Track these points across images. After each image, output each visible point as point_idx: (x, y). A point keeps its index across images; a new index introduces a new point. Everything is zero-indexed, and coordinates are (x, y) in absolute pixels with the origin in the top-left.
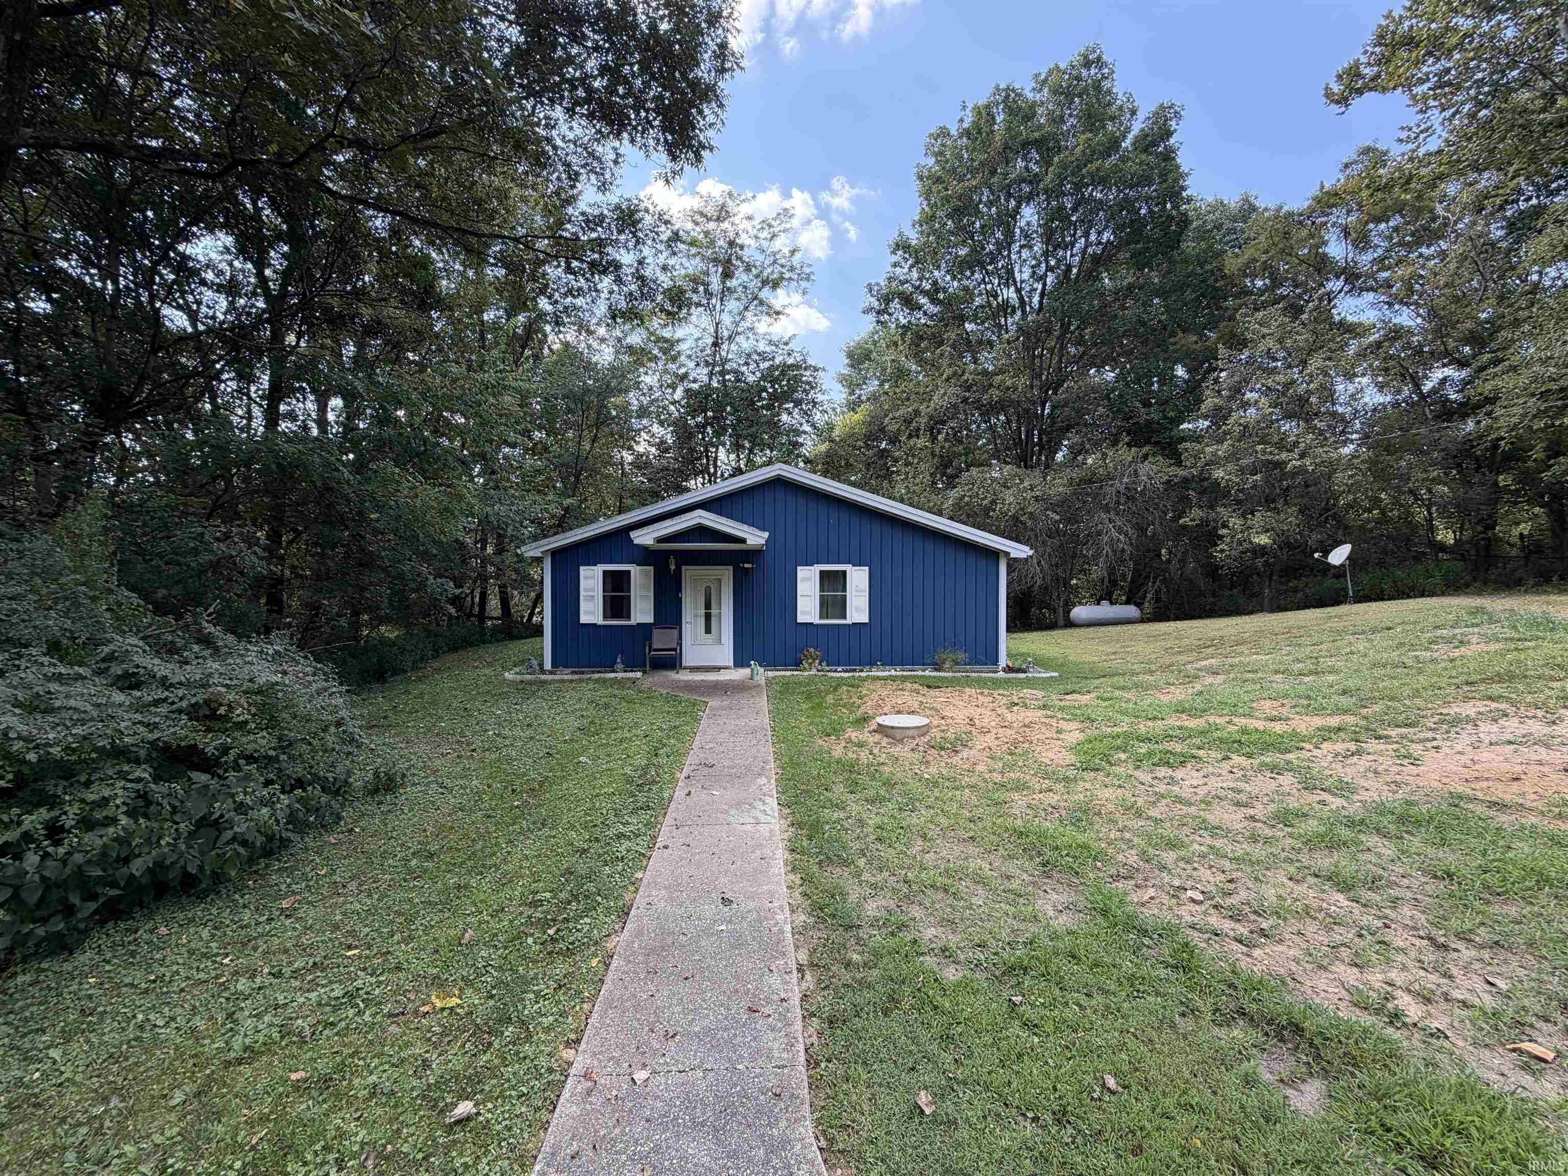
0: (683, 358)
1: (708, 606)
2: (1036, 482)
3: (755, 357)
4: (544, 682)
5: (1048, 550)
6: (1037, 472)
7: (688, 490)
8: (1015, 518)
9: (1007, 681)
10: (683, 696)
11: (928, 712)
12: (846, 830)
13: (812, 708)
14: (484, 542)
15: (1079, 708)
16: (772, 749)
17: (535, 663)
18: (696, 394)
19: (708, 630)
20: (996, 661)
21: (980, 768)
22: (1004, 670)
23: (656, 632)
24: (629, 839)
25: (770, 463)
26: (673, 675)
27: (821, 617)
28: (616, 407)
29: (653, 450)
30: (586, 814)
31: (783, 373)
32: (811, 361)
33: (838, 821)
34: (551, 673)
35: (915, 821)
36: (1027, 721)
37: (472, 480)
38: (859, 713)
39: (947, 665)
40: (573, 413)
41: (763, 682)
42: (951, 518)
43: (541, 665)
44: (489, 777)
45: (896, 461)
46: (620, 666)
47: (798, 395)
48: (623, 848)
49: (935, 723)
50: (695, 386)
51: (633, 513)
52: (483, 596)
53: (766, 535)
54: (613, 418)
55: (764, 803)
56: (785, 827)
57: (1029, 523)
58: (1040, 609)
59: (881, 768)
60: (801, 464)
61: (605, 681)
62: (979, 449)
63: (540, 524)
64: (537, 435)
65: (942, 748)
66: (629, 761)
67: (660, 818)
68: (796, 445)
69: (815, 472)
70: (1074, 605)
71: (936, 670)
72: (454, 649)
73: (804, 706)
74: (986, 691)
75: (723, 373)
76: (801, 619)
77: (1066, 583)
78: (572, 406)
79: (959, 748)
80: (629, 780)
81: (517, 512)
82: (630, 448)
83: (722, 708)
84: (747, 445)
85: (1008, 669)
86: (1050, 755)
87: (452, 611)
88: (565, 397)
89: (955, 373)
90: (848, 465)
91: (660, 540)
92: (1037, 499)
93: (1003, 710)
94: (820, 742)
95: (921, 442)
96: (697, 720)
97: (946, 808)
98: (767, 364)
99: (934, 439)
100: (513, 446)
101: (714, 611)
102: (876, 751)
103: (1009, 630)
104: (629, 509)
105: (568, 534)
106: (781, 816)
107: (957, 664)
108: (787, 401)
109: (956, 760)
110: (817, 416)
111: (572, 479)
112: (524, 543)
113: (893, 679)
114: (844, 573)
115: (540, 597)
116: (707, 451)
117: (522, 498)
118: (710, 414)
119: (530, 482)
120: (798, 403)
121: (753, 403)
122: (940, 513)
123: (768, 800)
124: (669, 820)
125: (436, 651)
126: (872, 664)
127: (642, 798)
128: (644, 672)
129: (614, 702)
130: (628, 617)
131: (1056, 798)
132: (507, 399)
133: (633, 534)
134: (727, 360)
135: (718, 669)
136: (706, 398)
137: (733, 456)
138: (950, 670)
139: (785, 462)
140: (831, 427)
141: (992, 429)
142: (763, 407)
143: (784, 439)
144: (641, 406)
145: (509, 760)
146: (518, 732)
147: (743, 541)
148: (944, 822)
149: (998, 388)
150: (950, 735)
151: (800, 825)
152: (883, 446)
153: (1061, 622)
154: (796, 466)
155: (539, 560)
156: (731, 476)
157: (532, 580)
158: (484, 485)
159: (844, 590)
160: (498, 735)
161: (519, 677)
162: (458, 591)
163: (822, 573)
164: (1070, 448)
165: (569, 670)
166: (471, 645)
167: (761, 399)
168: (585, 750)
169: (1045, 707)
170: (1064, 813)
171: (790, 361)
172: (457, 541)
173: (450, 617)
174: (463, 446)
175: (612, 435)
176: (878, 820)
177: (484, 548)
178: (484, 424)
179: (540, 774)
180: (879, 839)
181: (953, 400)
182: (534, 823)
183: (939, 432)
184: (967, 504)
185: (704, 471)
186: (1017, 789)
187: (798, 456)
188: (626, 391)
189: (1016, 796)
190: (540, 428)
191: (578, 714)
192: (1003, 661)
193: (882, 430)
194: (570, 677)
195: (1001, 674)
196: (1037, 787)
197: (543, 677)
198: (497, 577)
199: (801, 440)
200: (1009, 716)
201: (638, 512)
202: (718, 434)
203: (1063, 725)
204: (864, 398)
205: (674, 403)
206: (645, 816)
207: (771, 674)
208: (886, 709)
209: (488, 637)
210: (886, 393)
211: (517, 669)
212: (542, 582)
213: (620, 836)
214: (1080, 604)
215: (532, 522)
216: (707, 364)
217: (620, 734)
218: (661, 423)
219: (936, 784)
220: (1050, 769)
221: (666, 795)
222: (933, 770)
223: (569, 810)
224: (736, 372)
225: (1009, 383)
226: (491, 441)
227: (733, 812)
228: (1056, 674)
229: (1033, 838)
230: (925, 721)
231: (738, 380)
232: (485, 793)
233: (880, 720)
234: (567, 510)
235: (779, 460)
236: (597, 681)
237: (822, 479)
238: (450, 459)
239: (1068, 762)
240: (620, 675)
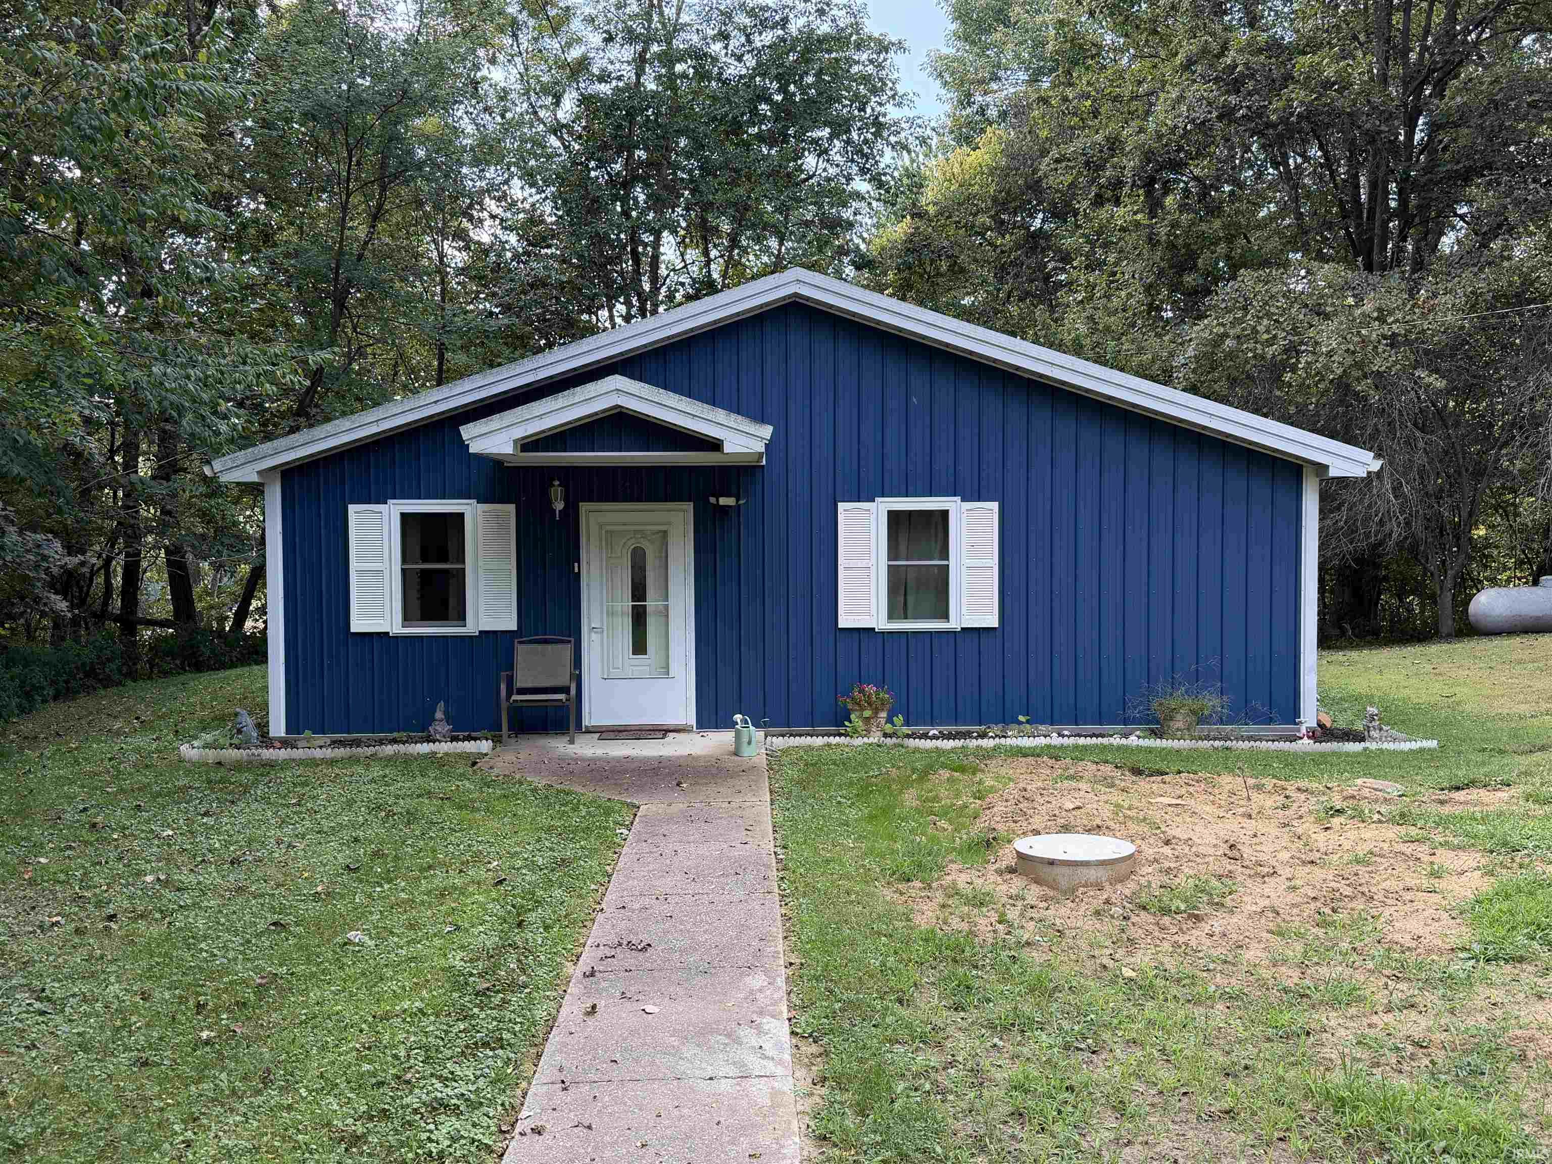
0: (576, 25)
1: (639, 592)
2: (1393, 302)
3: (742, 19)
4: (271, 765)
5: (1420, 458)
6: (1394, 279)
7: (592, 330)
8: (1343, 385)
9: (1320, 760)
10: (587, 793)
11: (1133, 827)
12: (944, 1092)
13: (872, 818)
14: (131, 451)
15: (1484, 820)
16: (779, 911)
17: (248, 722)
18: (608, 107)
19: (639, 647)
20: (1293, 713)
21: (1252, 954)
22: (1313, 735)
23: (522, 652)
24: (456, 1111)
25: (777, 266)
26: (559, 746)
27: (891, 616)
28: (424, 139)
29: (513, 239)
30: (361, 1058)
31: (805, 58)
32: (872, 27)
33: (925, 1073)
34: (285, 743)
35: (1101, 1073)
36: (1361, 852)
37: (100, 309)
38: (977, 829)
39: (1179, 723)
40: (327, 153)
41: (762, 761)
42: (1193, 389)
43: (263, 727)
44: (149, 974)
45: (1066, 258)
46: (441, 727)
47: (841, 109)
48: (441, 1134)
49: (1149, 852)
50: (604, 89)
51: (466, 384)
52: (132, 574)
53: (767, 431)
54: (420, 166)
55: (760, 1031)
56: (805, 1085)
57: (1375, 398)
58: (1401, 597)
59: (1025, 954)
60: (849, 271)
61: (408, 760)
62: (1262, 225)
63: (258, 408)
64: (248, 206)
65: (1165, 911)
66: (460, 938)
67: (527, 1066)
68: (837, 225)
69: (880, 288)
70: (1478, 585)
71: (1157, 734)
72: (64, 693)
73: (853, 814)
74: (1269, 783)
75: (668, 59)
76: (845, 621)
77: (1461, 534)
78: (324, 137)
79: (1204, 909)
80: (458, 981)
81: (204, 382)
82: (460, 235)
83: (670, 819)
84: (726, 227)
85: (1323, 733)
86: (1415, 925)
87: (61, 605)
88: (309, 116)
89: (1205, 50)
90: (957, 271)
91: (528, 445)
92: (1393, 341)
93: (1307, 827)
94: (889, 894)
95: (1122, 214)
96: (615, 847)
97: (1170, 1046)
98: (768, 38)
99: (1154, 206)
100: (192, 230)
101: (651, 604)
102: (1012, 914)
103: (1325, 642)
104: (462, 374)
105: (320, 431)
106: (797, 1059)
107: (1202, 720)
108: (815, 125)
109: (1196, 936)
110: (887, 158)
111: (330, 305)
112: (218, 451)
113: (1055, 753)
114: (945, 514)
115: (258, 574)
116: (634, 240)
117: (215, 349)
118: (640, 154)
119: (235, 313)
120: (840, 127)
121: (737, 128)
122: (1165, 378)
123: (768, 1023)
124: (547, 1068)
125: (28, 695)
126: (1006, 719)
127: (485, 1020)
128: (497, 740)
129: (428, 807)
130: (461, 617)
131: (1424, 1022)
132: (176, 122)
133: (468, 431)
134: (678, 28)
135: (663, 731)
136: (631, 115)
137: (692, 254)
138: (1188, 732)
139: (811, 267)
140: (916, 182)
141: (1290, 179)
142: (760, 137)
143: (809, 213)
144: (483, 141)
145: (191, 940)
146: (210, 876)
147: (715, 445)
148: (1166, 1076)
149: (1305, 85)
150: (1184, 882)
151: (840, 1082)
152: (1037, 223)
153: (1447, 625)
154: (839, 275)
155: (255, 490)
156: (689, 298)
157: (241, 538)
158: (129, 320)
159: (944, 553)
160: (166, 884)
161: (211, 755)
162: (72, 561)
163: (894, 518)
164: (1473, 222)
165: (321, 739)
166: (107, 682)
167: (756, 118)
168: (361, 913)
169: (1403, 818)
170: (1440, 1056)
171: (824, 28)
172: (67, 448)
173: (58, 622)
174: (79, 232)
175: (420, 204)
176: (1015, 1071)
177: (130, 465)
178: (125, 180)
179: (257, 970)
180: (1018, 1115)
181: (1200, 114)
182: (245, 1078)
183: (1166, 191)
184: (1231, 355)
185: (630, 287)
186: (1334, 1003)
187: (842, 251)
188: (446, 105)
189: (1333, 1019)
190: (254, 189)
191: (346, 835)
192: (1310, 715)
193: (1035, 186)
194: (328, 753)
195: (1306, 744)
196: (1381, 998)
197: (267, 754)
198: (162, 529)
199: (847, 214)
200: (1321, 839)
201: (478, 380)
202: (657, 202)
203: (1444, 858)
204: (992, 113)
205: (556, 129)
206: (492, 1061)
207: (779, 742)
208: (1037, 822)
209: (142, 666)
210: (1044, 100)
211: (208, 737)
212: (262, 541)
213: (439, 1107)
214: (1494, 582)
215: (240, 404)
216: (631, 37)
217: (439, 879)
218: (529, 177)
219: (1149, 991)
220: (1411, 957)
221: (540, 1013)
222: (1143, 958)
223: (324, 1048)
224: (698, 55)
225: (1329, 72)
226: (141, 221)
227: (689, 1051)
228: (1433, 744)
229: (1366, 1113)
230: (1126, 848)
231: (702, 75)
232: (135, 1009)
233: (1023, 845)
234: (317, 375)
235: (795, 262)
236: (390, 760)
237: (895, 304)
238: (49, 261)
239: (1454, 941)
240: (444, 748)
